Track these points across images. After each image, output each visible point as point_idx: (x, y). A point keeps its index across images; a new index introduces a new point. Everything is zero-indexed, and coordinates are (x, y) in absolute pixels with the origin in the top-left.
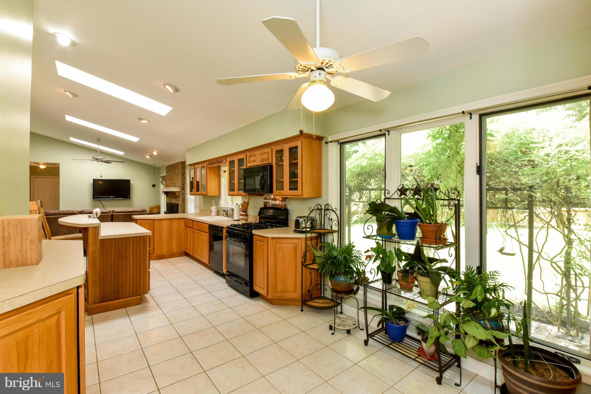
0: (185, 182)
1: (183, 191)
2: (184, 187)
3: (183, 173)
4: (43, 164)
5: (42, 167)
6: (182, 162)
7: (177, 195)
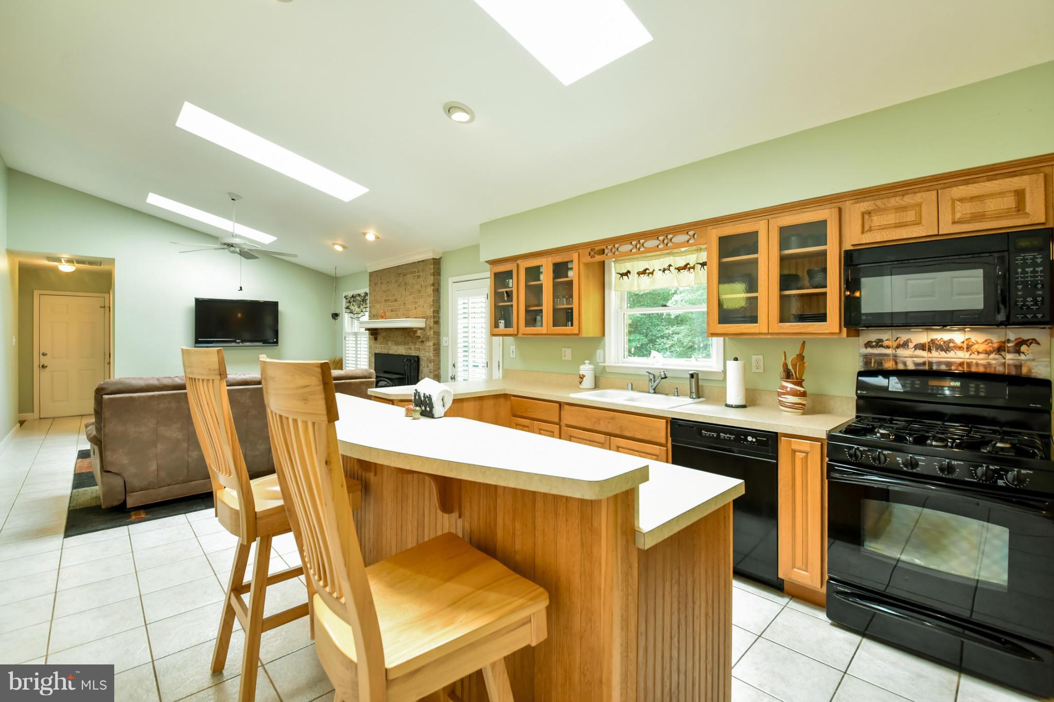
0: (439, 307)
1: (436, 326)
2: (439, 318)
3: (436, 286)
4: (70, 261)
5: (66, 268)
6: (433, 259)
7: (419, 337)
